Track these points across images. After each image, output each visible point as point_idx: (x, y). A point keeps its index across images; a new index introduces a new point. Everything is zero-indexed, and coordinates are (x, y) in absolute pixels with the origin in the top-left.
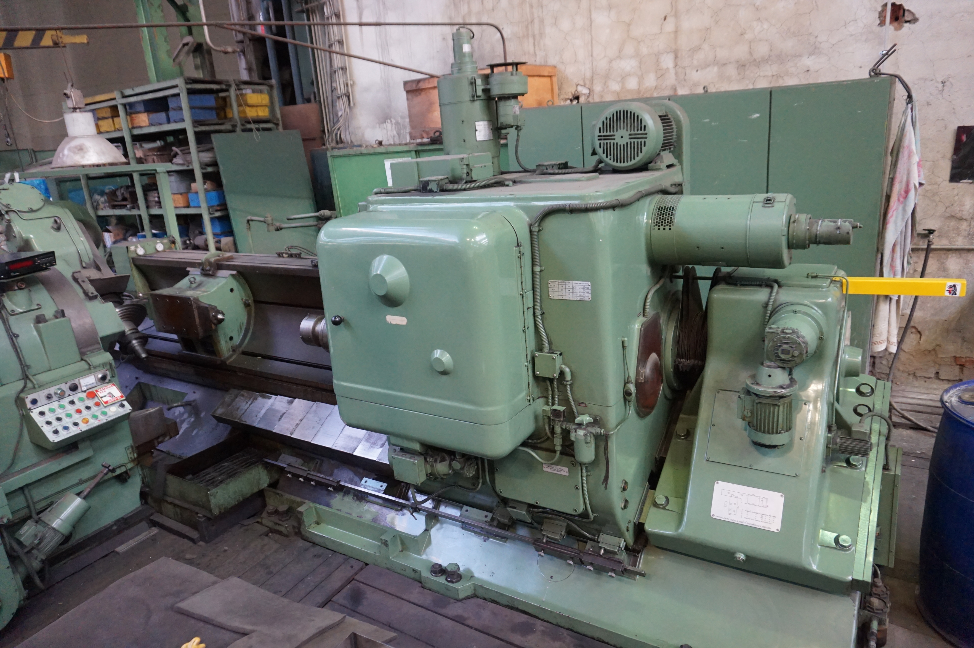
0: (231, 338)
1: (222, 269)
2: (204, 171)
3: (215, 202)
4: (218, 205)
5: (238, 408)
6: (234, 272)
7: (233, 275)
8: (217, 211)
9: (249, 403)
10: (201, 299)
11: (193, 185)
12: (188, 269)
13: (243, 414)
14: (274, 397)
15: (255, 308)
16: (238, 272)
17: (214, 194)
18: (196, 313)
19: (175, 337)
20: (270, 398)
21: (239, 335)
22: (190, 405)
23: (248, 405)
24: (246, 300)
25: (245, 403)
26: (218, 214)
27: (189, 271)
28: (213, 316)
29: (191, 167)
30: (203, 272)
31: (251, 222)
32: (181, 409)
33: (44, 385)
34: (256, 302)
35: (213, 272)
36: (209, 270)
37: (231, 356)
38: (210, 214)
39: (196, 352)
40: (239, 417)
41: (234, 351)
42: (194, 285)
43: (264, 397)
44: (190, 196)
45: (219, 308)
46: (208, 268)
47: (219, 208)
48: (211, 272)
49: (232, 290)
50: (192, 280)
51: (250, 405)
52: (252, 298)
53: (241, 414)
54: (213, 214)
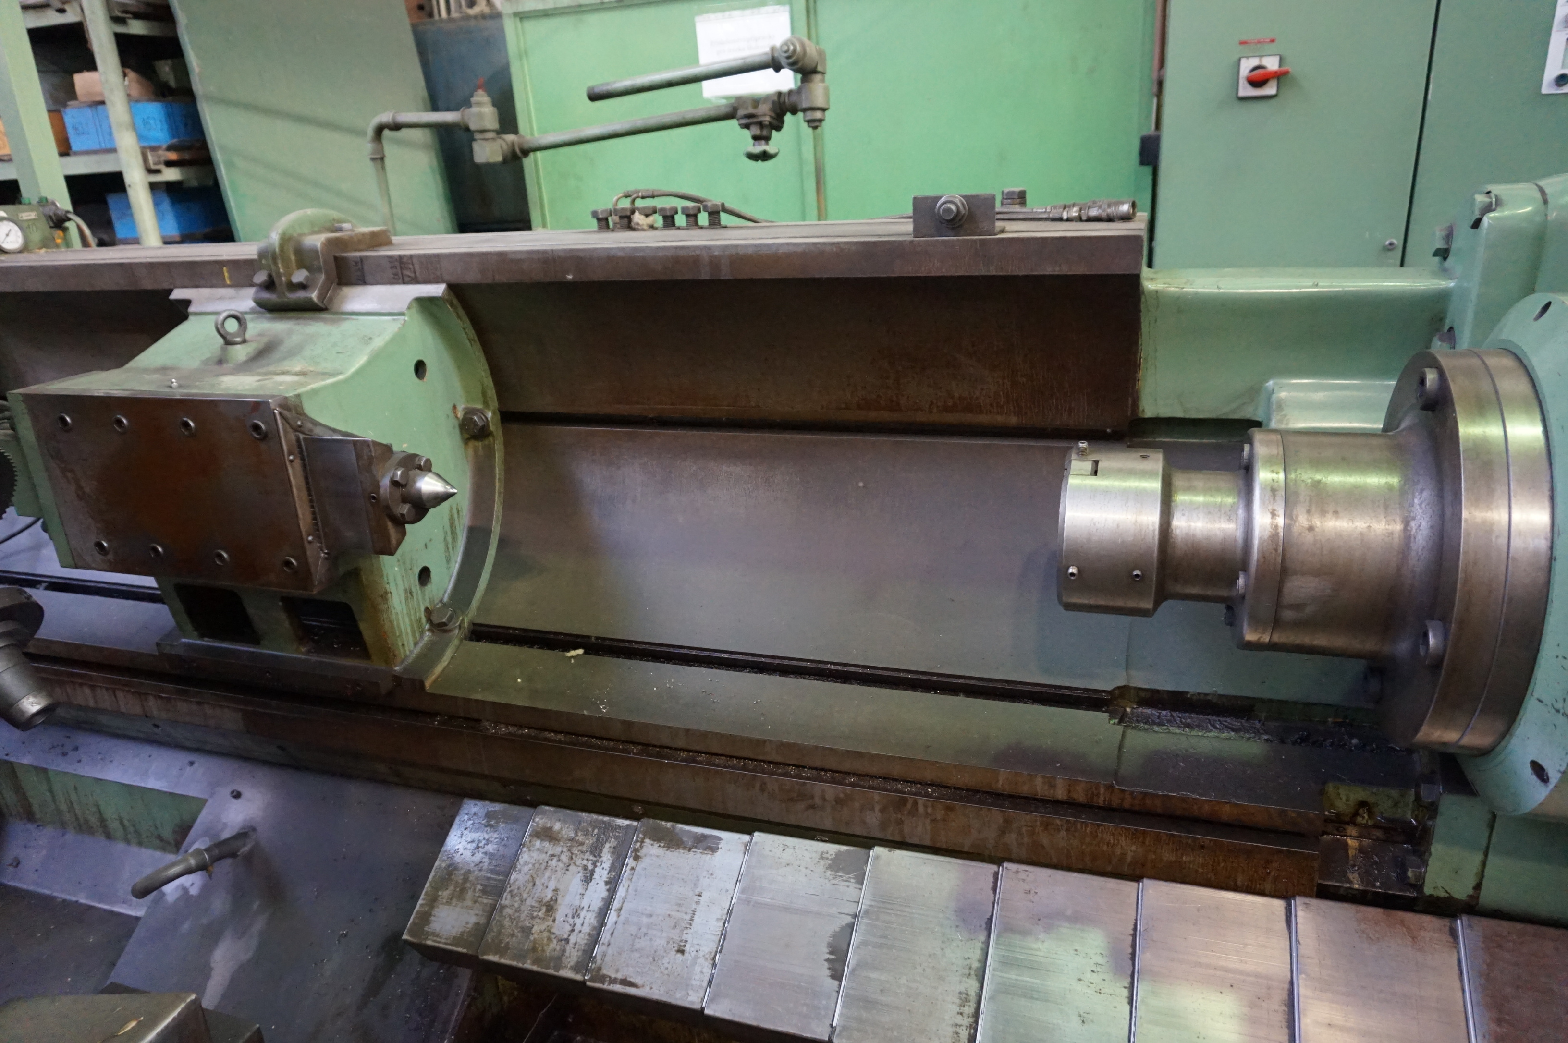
0: (425, 575)
1: (362, 281)
2: (121, 29)
3: (165, 137)
4: (170, 148)
5: (550, 907)
6: (437, 290)
7: (425, 304)
8: (169, 164)
9: (602, 874)
10: (312, 410)
11: (82, 80)
12: (178, 294)
13: (595, 938)
14: (730, 840)
15: (507, 444)
16: (453, 288)
17: (152, 111)
18: (295, 474)
20: (712, 847)
21: (448, 560)
23: (598, 891)
24: (469, 412)
25: (575, 880)
26: (171, 175)
27: (187, 303)
28: (395, 483)
29: (70, 17)
30: (266, 295)
31: (386, 133)
34: (507, 417)
35: (322, 296)
36: (303, 286)
38: (150, 171)
40: (573, 955)
41: (440, 628)
42: (240, 353)
43: (673, 842)
44: (71, 116)
46: (299, 276)
47: (173, 156)
48: (314, 295)
49: (420, 368)
50: (232, 326)
51: (613, 885)
52: (494, 403)
53: (579, 939)
54: (158, 172)
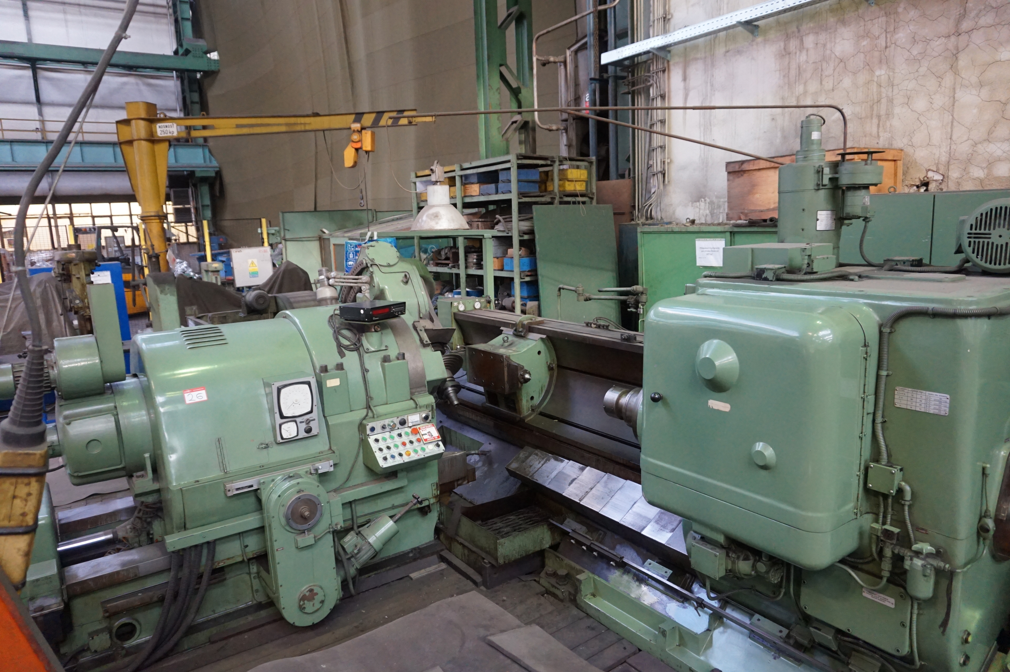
0: (532, 398)
1: (533, 332)
2: (521, 238)
3: (527, 268)
4: (528, 271)
5: (531, 466)
6: (544, 336)
7: (542, 339)
8: (527, 276)
9: (542, 462)
10: (511, 358)
11: (510, 251)
12: (502, 328)
13: (535, 472)
14: (566, 461)
15: (558, 373)
16: (548, 336)
17: (526, 260)
18: (506, 369)
19: (481, 389)
20: (562, 461)
21: (539, 396)
22: (485, 455)
23: (540, 465)
24: (550, 364)
25: (537, 462)
26: (528, 279)
27: (502, 330)
28: (521, 375)
29: (510, 235)
30: (515, 333)
31: (562, 290)
32: (477, 457)
33: (381, 416)
34: (559, 366)
35: (524, 334)
36: (521, 332)
37: (529, 415)
38: (521, 278)
39: (498, 406)
40: (531, 474)
41: (533, 410)
42: (506, 344)
43: (556, 460)
44: (506, 260)
45: (526, 368)
46: (521, 330)
47: (529, 274)
48: (523, 334)
49: (539, 353)
50: (506, 339)
51: (543, 465)
52: (556, 362)
53: (532, 472)
54: (524, 278)
